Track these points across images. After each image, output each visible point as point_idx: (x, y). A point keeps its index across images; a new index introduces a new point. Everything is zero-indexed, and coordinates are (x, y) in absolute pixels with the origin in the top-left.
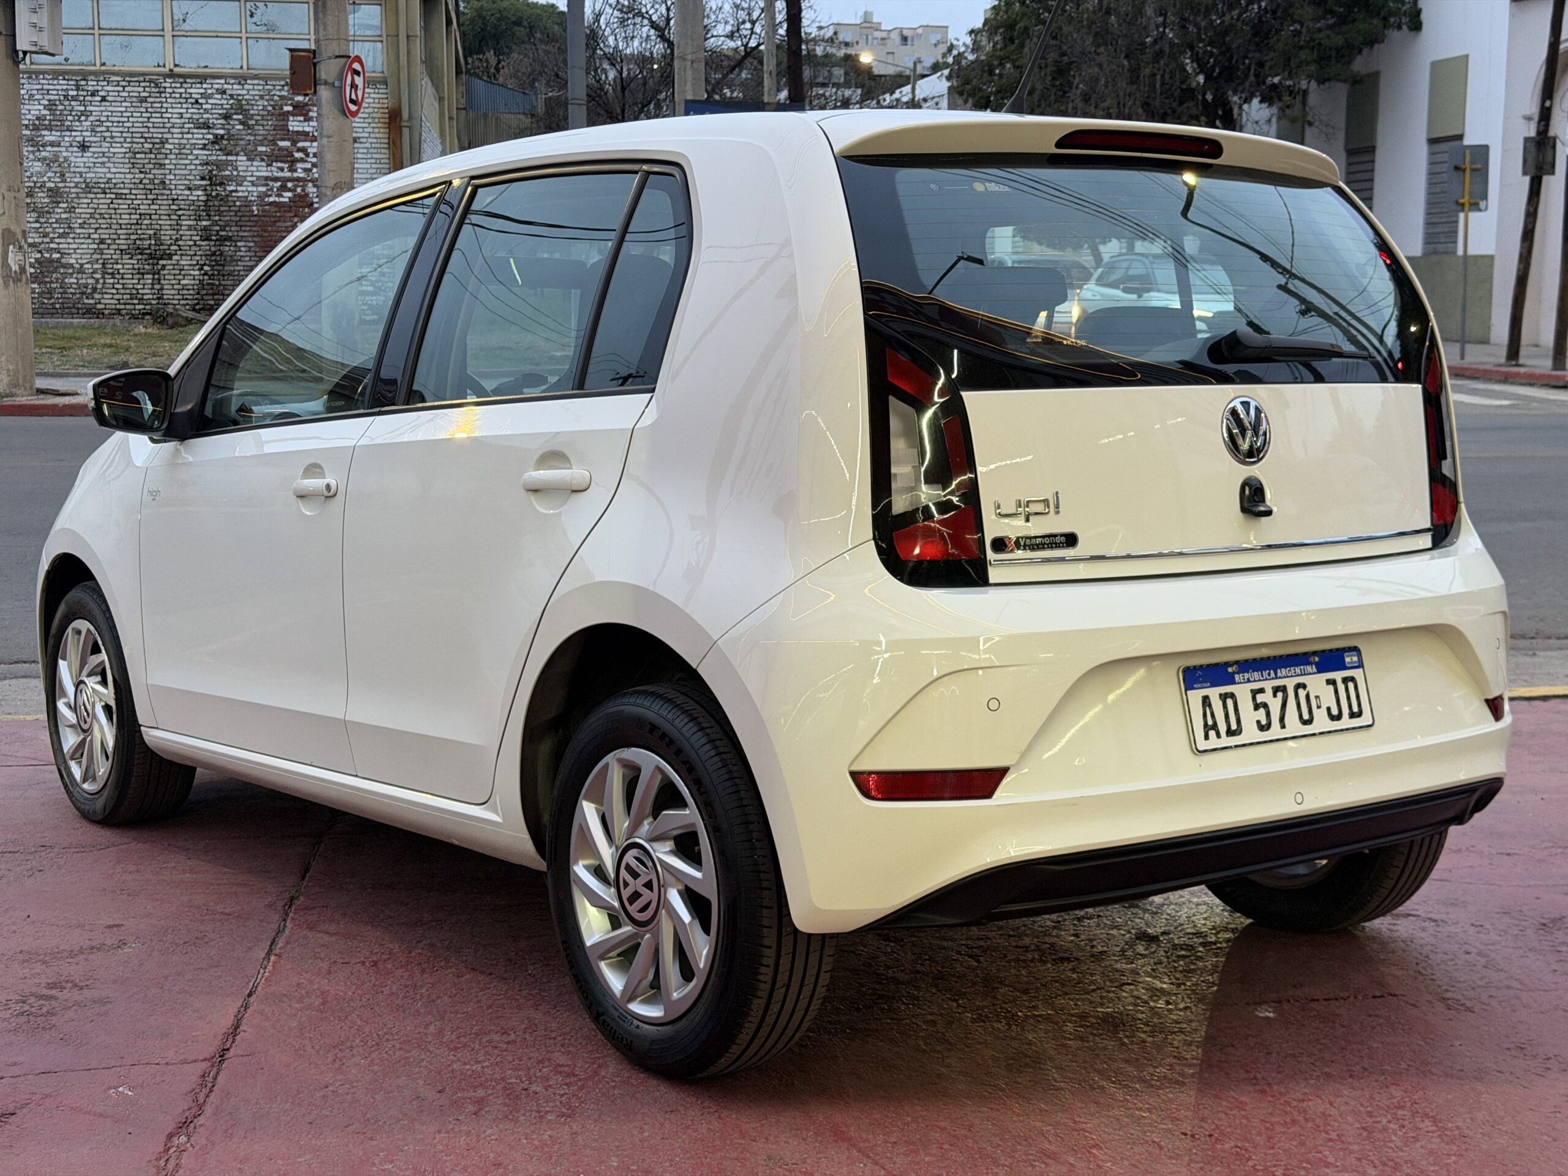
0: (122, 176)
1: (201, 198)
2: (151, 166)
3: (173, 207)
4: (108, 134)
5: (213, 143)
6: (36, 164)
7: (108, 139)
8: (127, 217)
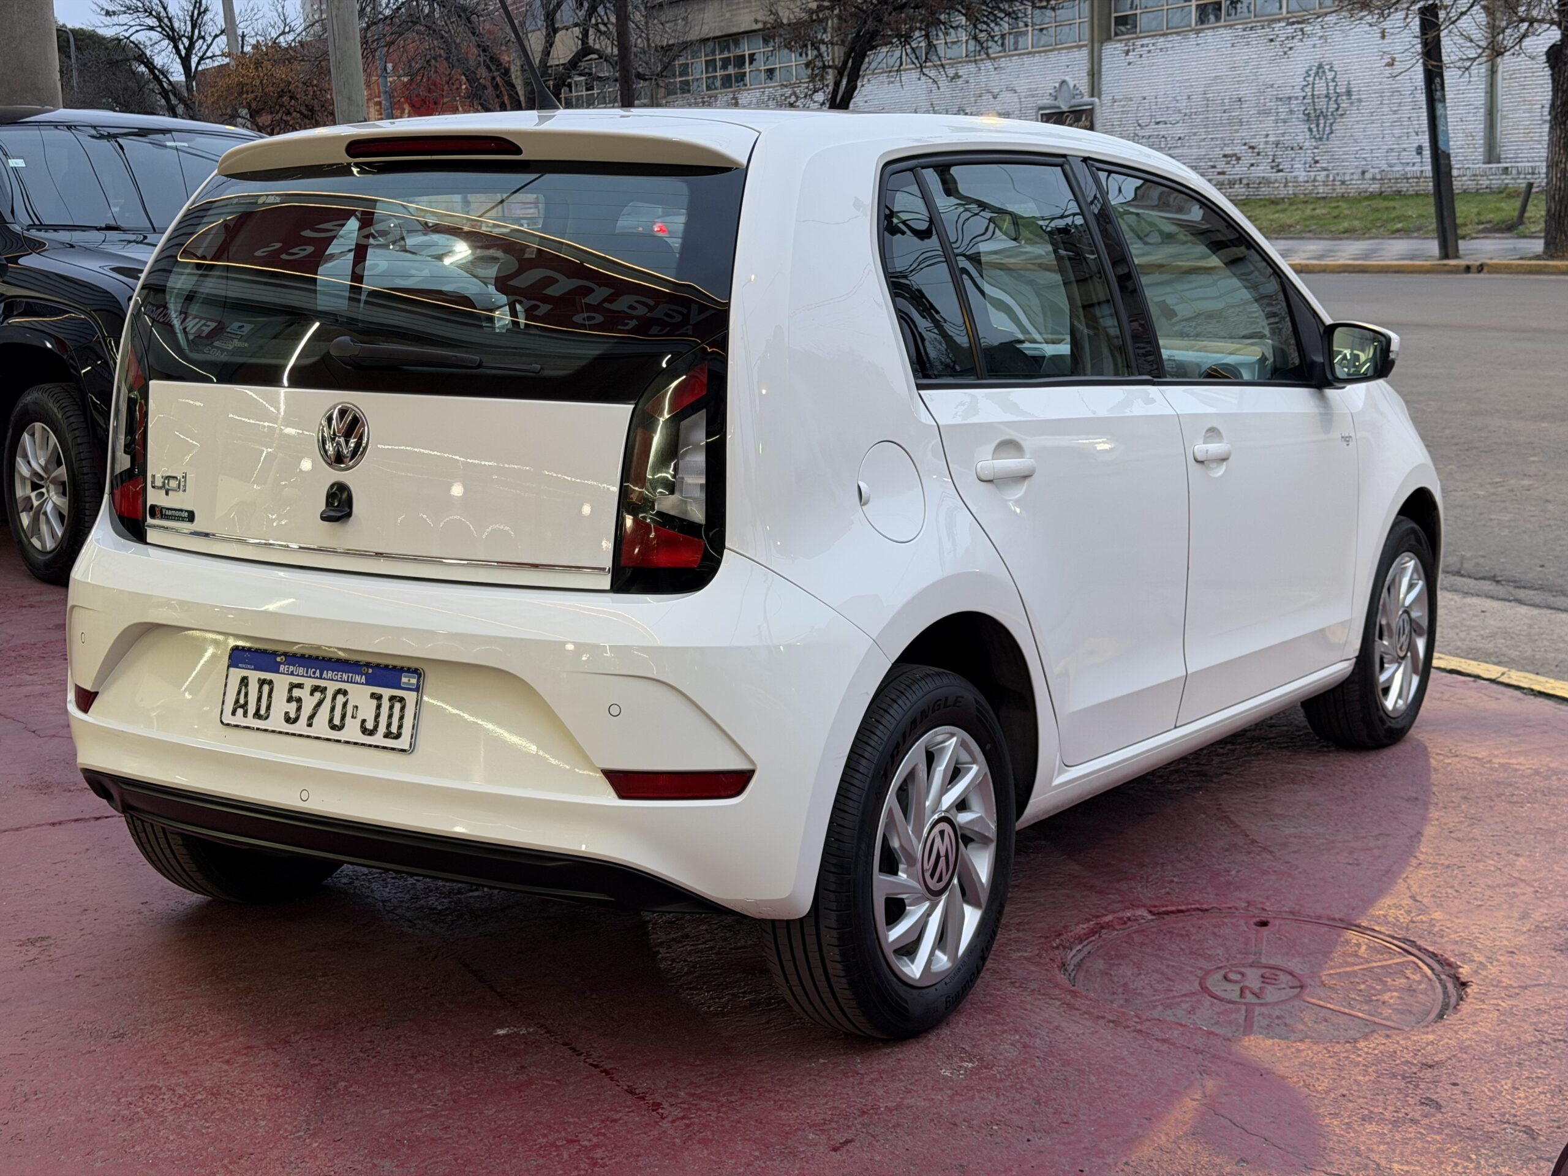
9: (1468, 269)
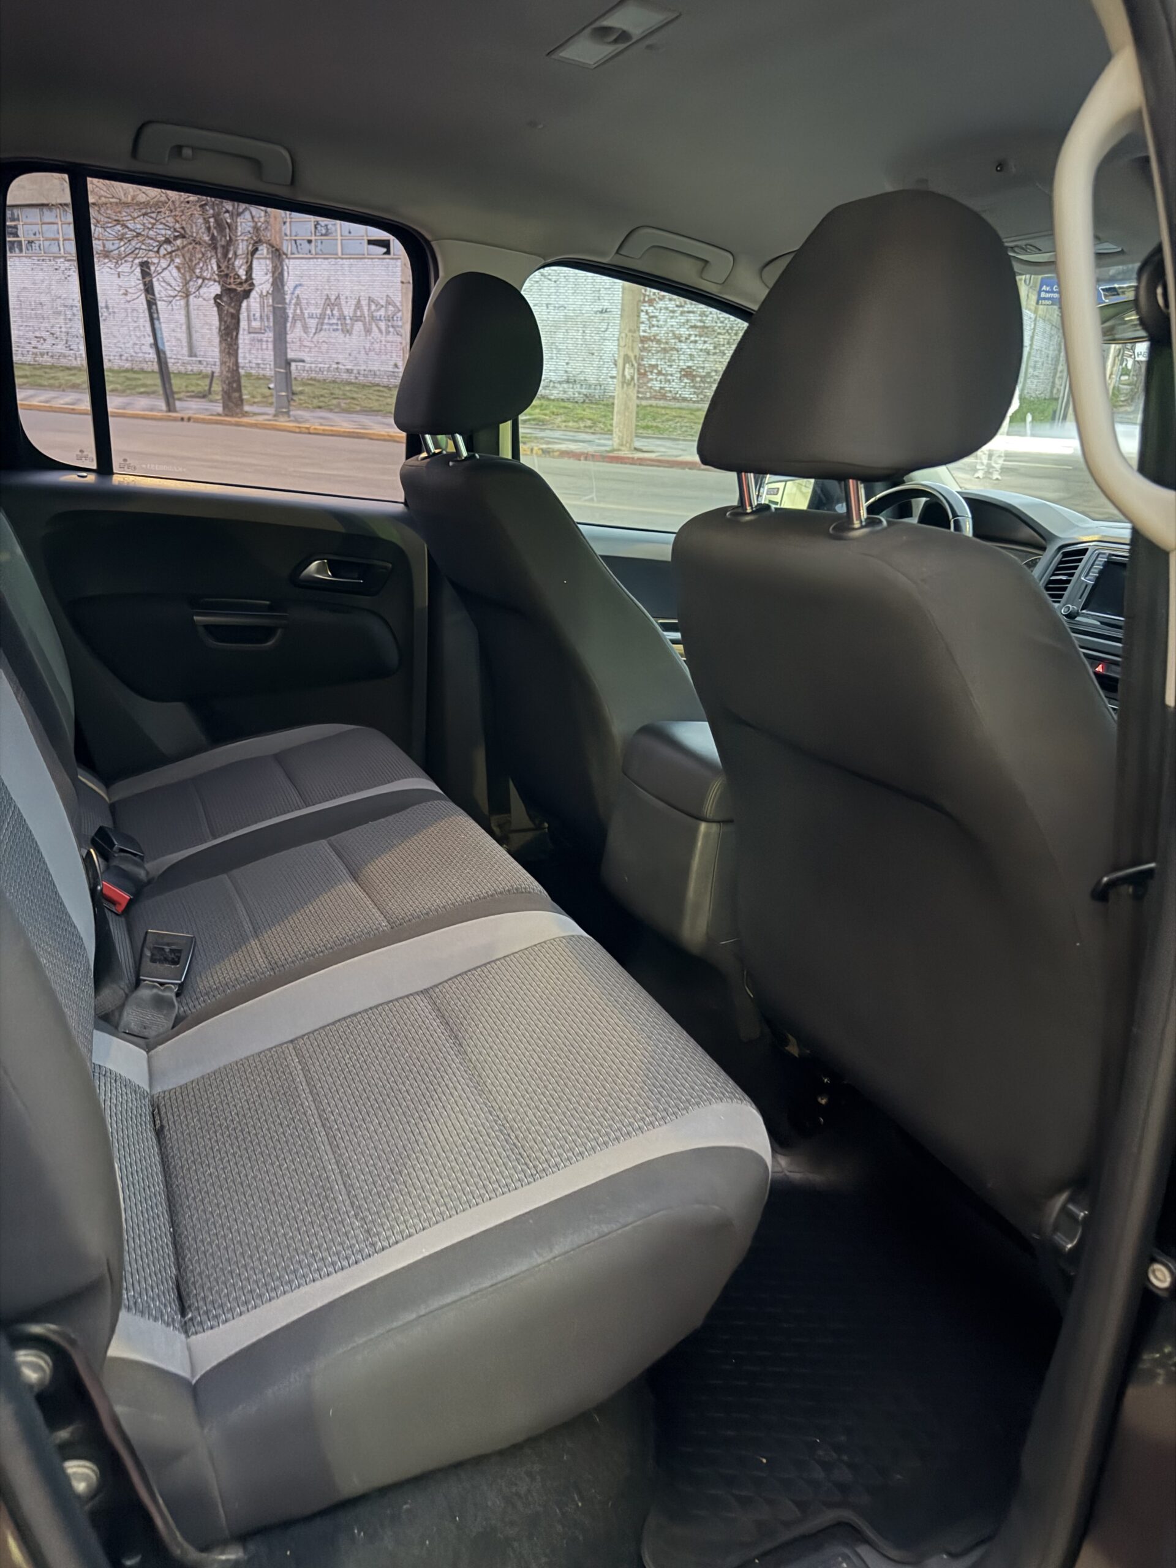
9: (182, 419)
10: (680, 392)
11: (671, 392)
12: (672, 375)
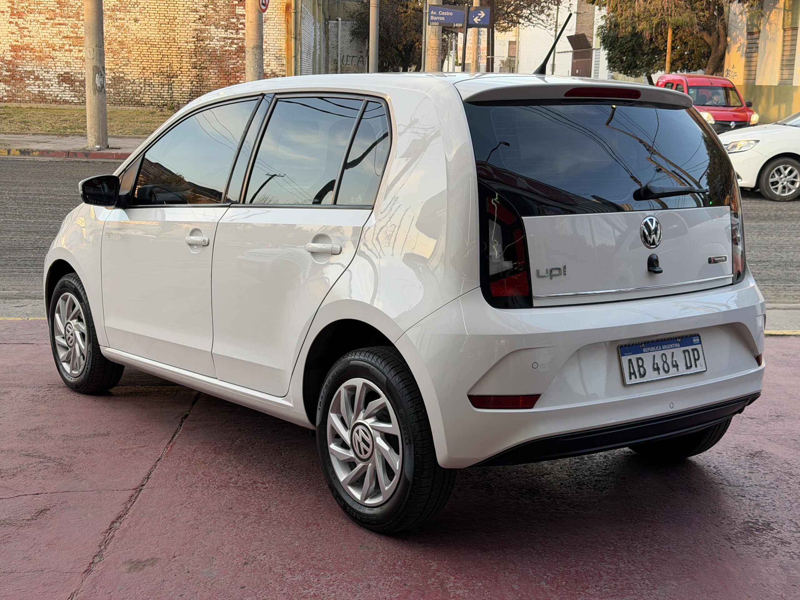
0: (154, 35)
1: (192, 47)
2: (169, 31)
3: (178, 52)
4: (148, 14)
5: (199, 19)
6: (113, 28)
7: (148, 17)
8: (157, 56)
10: (60, 95)
11: (51, 95)
12: (50, 80)
